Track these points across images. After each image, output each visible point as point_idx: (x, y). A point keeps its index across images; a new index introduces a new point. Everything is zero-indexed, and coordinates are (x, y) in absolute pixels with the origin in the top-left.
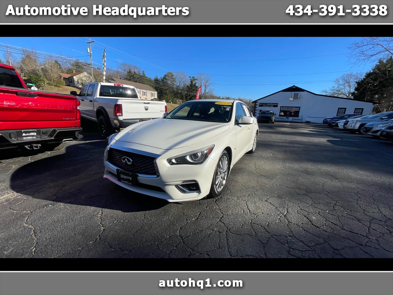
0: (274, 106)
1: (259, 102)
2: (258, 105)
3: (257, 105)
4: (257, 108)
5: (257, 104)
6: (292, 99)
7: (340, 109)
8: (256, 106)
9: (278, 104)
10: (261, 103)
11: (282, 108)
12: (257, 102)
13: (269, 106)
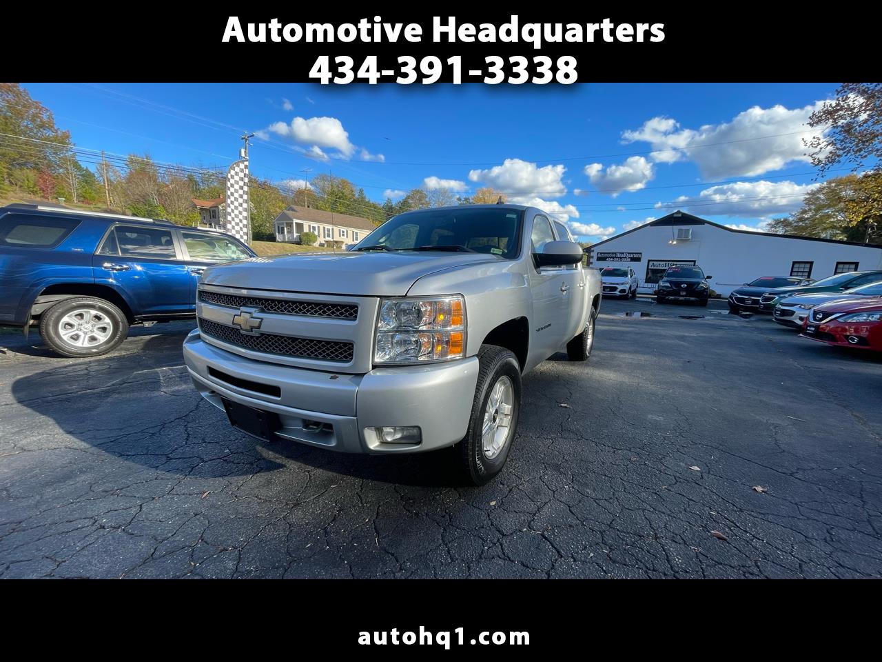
0: (633, 260)
1: (596, 250)
2: (595, 258)
3: (592, 257)
4: (592, 263)
5: (592, 254)
6: (675, 243)
7: (796, 265)
8: (591, 260)
9: (641, 253)
10: (601, 253)
11: (651, 263)
12: (593, 251)
13: (621, 258)
